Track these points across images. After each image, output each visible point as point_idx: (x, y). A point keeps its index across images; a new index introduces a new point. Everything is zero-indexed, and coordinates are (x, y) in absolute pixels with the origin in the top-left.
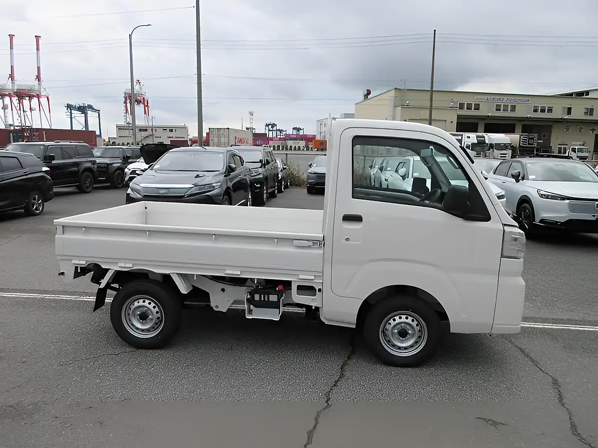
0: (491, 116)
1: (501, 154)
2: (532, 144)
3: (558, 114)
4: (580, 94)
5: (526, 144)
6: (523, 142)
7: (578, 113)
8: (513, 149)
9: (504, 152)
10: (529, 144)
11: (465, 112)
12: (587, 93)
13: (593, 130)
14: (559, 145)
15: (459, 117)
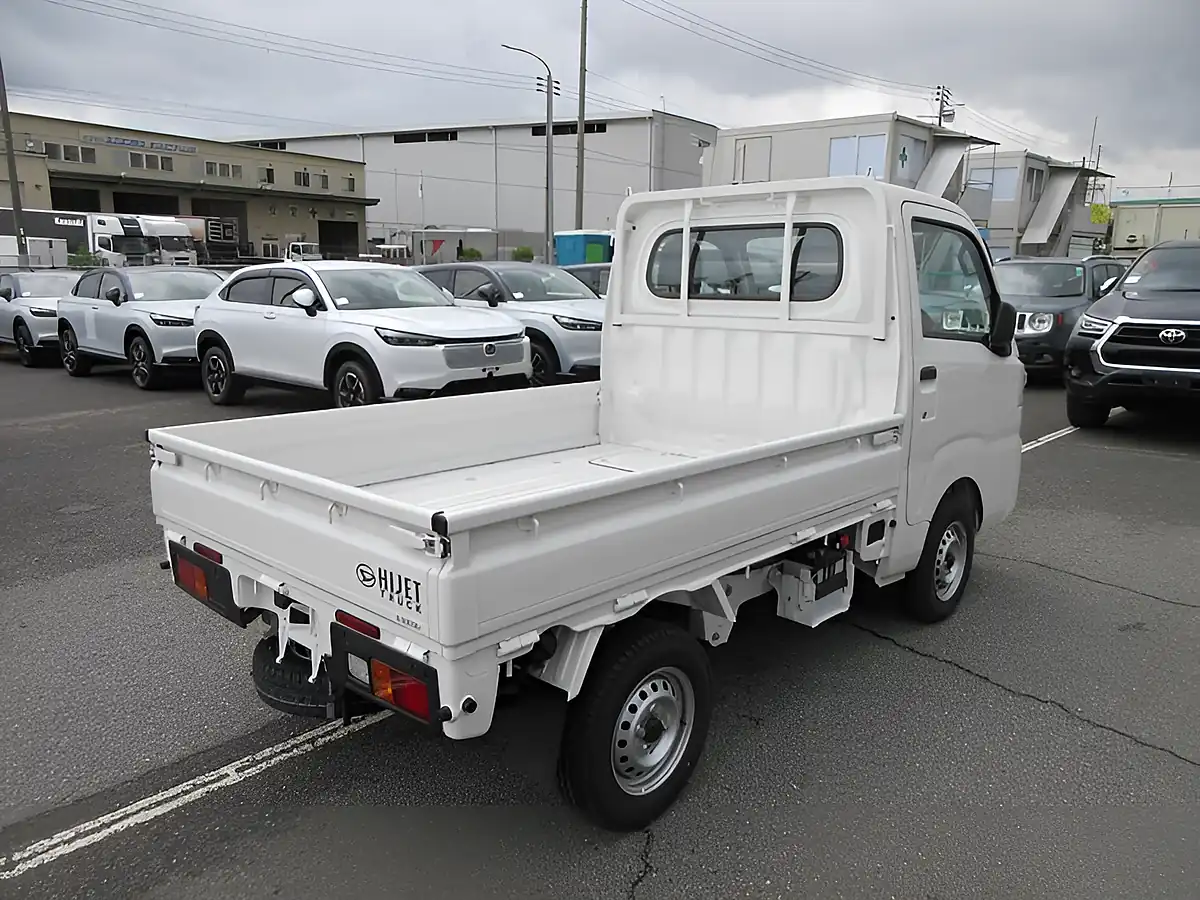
0: (126, 178)
1: (176, 259)
2: (231, 238)
3: (252, 180)
4: (271, 145)
5: (220, 238)
6: (212, 233)
7: (285, 182)
8: (197, 246)
9: (182, 254)
10: (225, 238)
11: (63, 166)
12: (283, 143)
13: (314, 213)
14: (263, 239)
15: (53, 176)
